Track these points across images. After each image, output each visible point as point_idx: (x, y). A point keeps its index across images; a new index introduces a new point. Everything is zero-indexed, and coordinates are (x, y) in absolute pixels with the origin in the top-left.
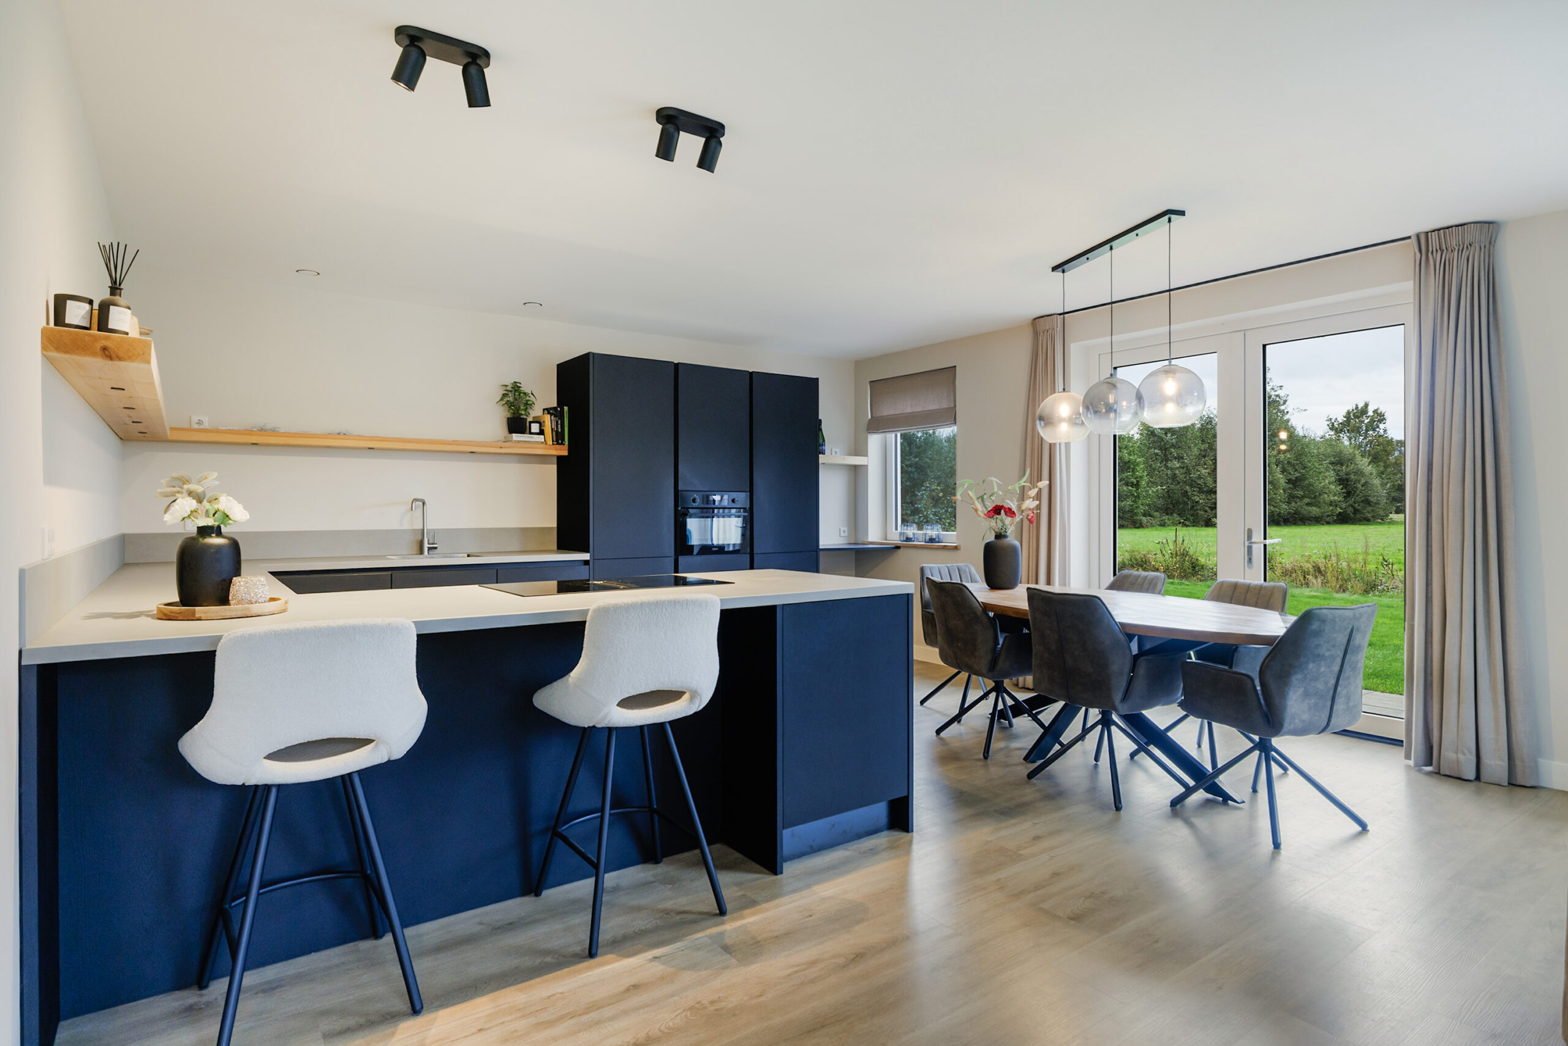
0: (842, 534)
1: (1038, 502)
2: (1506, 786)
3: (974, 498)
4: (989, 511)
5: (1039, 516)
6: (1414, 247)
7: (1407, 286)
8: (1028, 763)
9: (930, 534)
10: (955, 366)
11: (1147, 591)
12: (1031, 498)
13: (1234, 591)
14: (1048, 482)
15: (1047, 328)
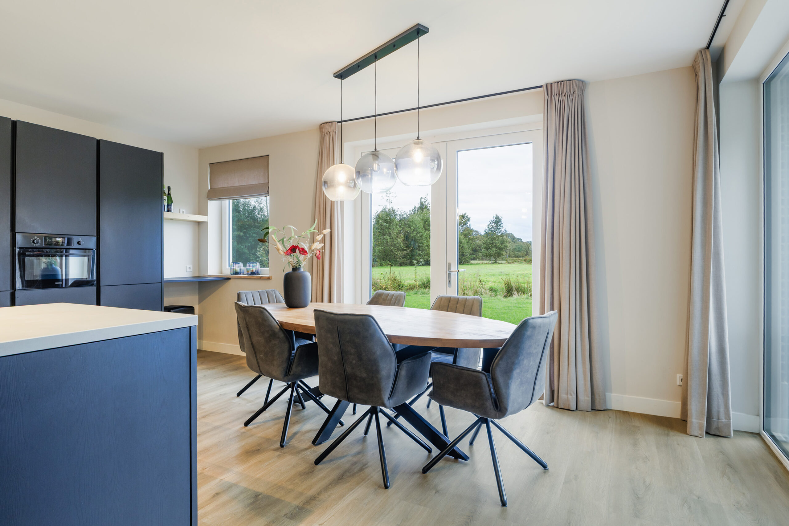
0: (188, 270)
1: (323, 245)
2: (590, 412)
3: (276, 240)
4: (288, 251)
5: (324, 253)
6: (544, 92)
7: (540, 117)
8: (316, 445)
9: (251, 269)
10: (269, 155)
11: (394, 304)
12: (318, 241)
13: (449, 303)
14: (330, 230)
15: (330, 130)
